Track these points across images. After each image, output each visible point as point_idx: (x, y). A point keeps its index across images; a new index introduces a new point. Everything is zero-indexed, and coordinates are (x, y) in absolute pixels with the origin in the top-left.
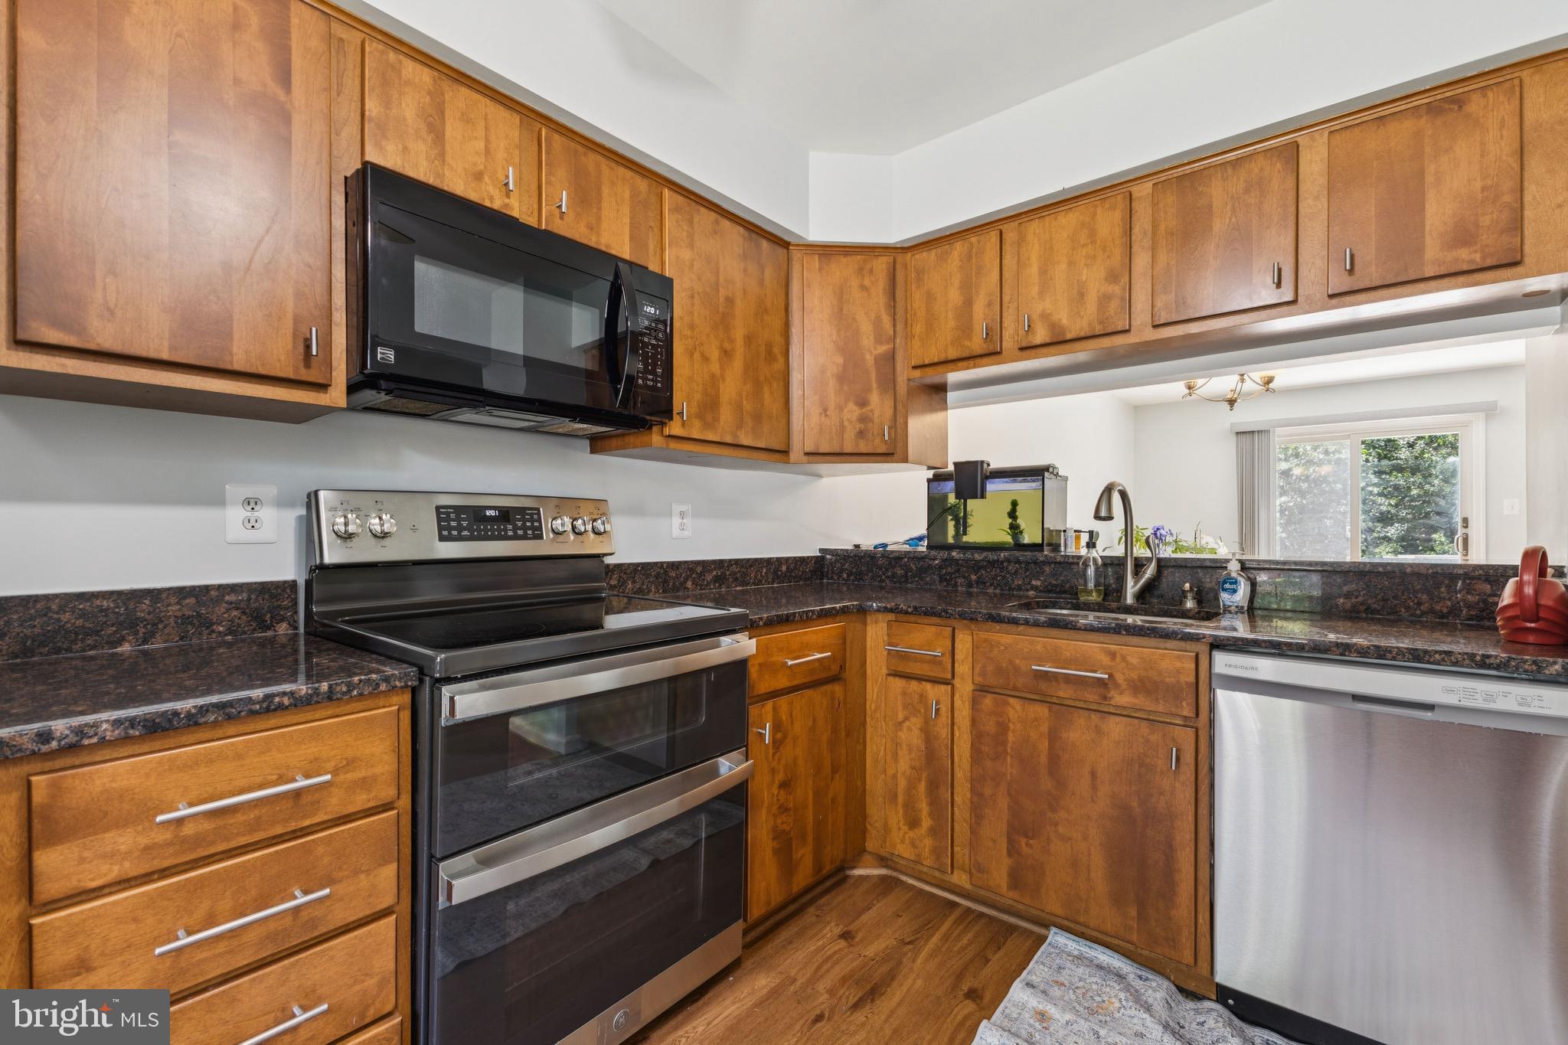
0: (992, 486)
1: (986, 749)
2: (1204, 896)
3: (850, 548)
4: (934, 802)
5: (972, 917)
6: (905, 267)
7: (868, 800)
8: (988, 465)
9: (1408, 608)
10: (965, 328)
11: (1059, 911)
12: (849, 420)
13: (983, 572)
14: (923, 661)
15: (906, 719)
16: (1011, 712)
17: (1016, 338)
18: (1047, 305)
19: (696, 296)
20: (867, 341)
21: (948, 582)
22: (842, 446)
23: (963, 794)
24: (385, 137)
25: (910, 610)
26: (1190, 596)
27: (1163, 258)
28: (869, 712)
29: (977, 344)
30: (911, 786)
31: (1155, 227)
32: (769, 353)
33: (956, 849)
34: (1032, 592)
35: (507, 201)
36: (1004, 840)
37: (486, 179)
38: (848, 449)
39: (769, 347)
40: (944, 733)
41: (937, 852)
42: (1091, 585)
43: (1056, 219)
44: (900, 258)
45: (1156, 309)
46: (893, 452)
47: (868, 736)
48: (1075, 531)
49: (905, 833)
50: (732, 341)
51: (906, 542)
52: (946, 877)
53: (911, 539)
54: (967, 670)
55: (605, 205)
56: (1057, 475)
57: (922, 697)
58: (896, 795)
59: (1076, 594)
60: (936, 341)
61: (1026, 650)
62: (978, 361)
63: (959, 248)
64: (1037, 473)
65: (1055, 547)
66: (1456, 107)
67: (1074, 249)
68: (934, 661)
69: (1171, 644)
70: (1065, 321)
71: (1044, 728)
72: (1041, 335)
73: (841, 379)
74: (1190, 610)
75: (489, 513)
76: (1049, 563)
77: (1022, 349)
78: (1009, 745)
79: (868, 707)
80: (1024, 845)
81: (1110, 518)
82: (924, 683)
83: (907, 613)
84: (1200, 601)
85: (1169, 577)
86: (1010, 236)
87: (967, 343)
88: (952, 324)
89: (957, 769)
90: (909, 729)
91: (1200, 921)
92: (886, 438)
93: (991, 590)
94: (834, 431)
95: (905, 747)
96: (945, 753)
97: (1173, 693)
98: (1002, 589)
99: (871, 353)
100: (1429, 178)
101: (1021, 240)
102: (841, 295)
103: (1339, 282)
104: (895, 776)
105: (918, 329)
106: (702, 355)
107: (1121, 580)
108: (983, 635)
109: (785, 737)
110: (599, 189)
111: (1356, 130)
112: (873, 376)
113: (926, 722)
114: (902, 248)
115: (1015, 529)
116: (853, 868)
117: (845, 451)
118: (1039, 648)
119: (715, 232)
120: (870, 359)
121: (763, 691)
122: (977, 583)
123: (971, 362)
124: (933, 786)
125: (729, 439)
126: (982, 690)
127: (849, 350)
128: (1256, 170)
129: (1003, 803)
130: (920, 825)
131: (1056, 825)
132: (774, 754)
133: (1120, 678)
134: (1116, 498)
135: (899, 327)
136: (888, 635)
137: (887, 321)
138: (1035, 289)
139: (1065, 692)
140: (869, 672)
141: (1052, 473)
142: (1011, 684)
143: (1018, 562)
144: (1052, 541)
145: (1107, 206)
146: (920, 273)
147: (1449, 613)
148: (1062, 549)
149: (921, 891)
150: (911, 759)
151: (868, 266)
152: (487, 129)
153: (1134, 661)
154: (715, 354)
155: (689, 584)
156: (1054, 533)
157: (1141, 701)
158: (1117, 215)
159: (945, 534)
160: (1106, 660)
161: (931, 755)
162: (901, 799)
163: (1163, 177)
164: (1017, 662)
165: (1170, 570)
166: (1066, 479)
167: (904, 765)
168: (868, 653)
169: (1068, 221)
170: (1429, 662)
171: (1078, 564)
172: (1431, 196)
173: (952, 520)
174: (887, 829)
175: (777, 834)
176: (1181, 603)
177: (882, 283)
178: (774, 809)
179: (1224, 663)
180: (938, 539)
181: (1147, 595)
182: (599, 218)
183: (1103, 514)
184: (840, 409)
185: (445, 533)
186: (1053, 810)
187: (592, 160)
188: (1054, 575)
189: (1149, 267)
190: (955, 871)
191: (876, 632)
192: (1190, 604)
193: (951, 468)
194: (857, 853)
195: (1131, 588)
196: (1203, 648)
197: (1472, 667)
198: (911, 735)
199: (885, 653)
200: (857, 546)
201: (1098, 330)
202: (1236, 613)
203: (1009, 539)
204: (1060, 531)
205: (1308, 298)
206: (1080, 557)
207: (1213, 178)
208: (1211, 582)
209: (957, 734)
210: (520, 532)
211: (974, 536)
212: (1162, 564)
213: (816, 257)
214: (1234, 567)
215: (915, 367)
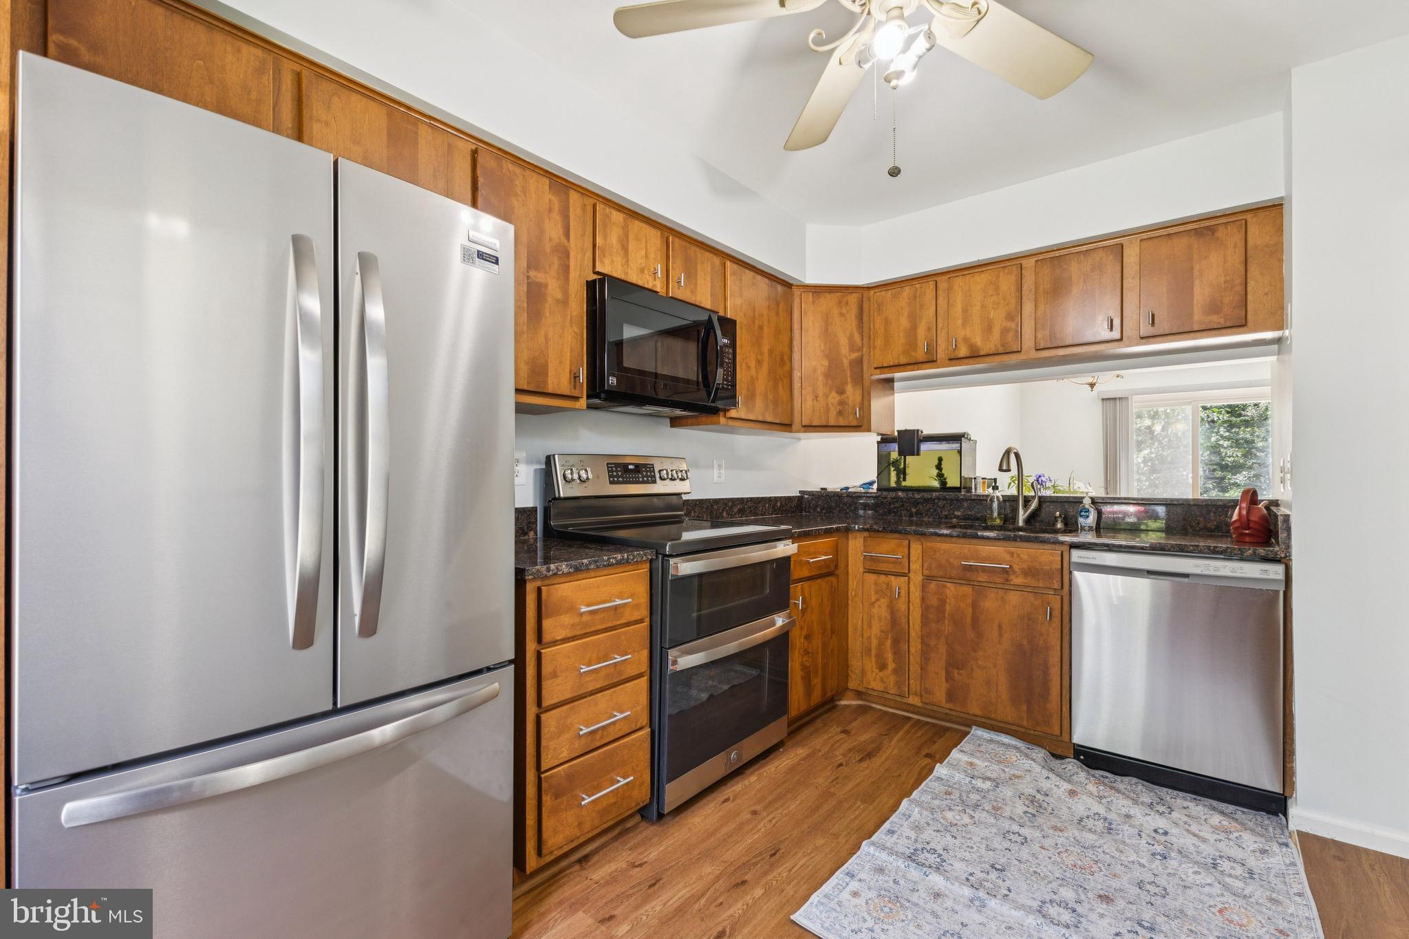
0: (924, 447)
1: (931, 616)
2: (1066, 696)
3: (819, 490)
4: (897, 652)
5: (921, 724)
6: (869, 299)
7: (850, 655)
8: (922, 432)
9: (1192, 527)
10: (912, 344)
11: (978, 712)
12: (832, 403)
13: (921, 506)
14: (888, 562)
15: (878, 600)
16: (948, 591)
17: (947, 352)
18: (968, 332)
19: (744, 328)
20: (844, 350)
21: (895, 513)
22: (827, 421)
23: (915, 647)
24: (604, 256)
25: (880, 529)
26: (1059, 520)
27: (1041, 308)
28: (850, 598)
29: (920, 355)
30: (881, 644)
31: (1037, 288)
32: (782, 359)
33: (911, 682)
34: (955, 520)
35: (654, 283)
36: (944, 672)
37: (646, 272)
38: (832, 422)
39: (782, 355)
40: (903, 608)
41: (899, 685)
42: (995, 514)
43: (973, 277)
44: (866, 293)
45: (1037, 340)
46: (861, 426)
47: (850, 612)
48: (983, 479)
49: (877, 674)
50: (762, 354)
51: (862, 486)
52: (905, 700)
53: (864, 484)
54: (918, 567)
55: (699, 277)
56: (970, 440)
57: (888, 585)
58: (870, 650)
59: (985, 520)
60: (892, 351)
61: (957, 553)
62: (920, 365)
63: (907, 291)
64: (957, 438)
65: (969, 489)
66: (1211, 233)
67: (985, 297)
68: (896, 562)
69: (1046, 546)
70: (979, 343)
71: (969, 601)
72: (963, 352)
73: (827, 376)
74: (1060, 529)
75: (631, 467)
76: (967, 500)
77: (950, 359)
78: (947, 613)
79: (849, 594)
80: (956, 674)
81: (1009, 470)
82: (889, 576)
83: (878, 531)
84: (1066, 524)
85: (1046, 508)
86: (943, 285)
87: (913, 354)
88: (903, 340)
89: (911, 631)
90: (880, 607)
91: (1064, 709)
92: (858, 416)
93: (926, 519)
94: (822, 411)
95: (876, 618)
96: (904, 620)
97: (1049, 575)
98: (934, 518)
99: (847, 359)
100: (1196, 273)
101: (950, 289)
102: (827, 319)
103: (1146, 329)
104: (869, 638)
105: (879, 342)
106: (747, 364)
107: (1015, 511)
108: (929, 544)
109: (807, 608)
110: (696, 267)
111: (1156, 240)
112: (848, 374)
113: (891, 601)
114: (867, 288)
115: (940, 476)
116: (840, 700)
117: (830, 424)
118: (966, 551)
119: (753, 284)
120: (846, 362)
121: (796, 578)
122: (916, 514)
123: (916, 366)
124: (896, 642)
125: (760, 419)
126: (928, 578)
127: (832, 357)
128: (1098, 259)
129: (943, 650)
130: (887, 668)
131: (977, 660)
132: (802, 617)
133: (1016, 567)
134: (1013, 458)
135: (865, 340)
136: (864, 546)
137: (857, 337)
138: (960, 322)
139: (982, 577)
140: (850, 571)
141: (967, 438)
142: (948, 574)
143: (945, 499)
144: (966, 485)
145: (1006, 271)
146: (880, 306)
147: (1215, 529)
148: (973, 491)
149: (886, 713)
150: (881, 626)
151: (845, 300)
152: (646, 242)
153: (1025, 557)
154: (753, 363)
155: (725, 514)
156: (968, 480)
157: (1029, 581)
158: (1013, 278)
159: (889, 481)
160: (1008, 557)
161: (894, 622)
162: (873, 652)
163: (1041, 257)
164: (952, 560)
165: (1047, 504)
166: (975, 442)
167: (876, 630)
168: (850, 559)
169: (982, 279)
170: (1188, 552)
171: (986, 500)
172: (1197, 283)
173: (894, 470)
174: (863, 672)
175: (804, 668)
176: (1054, 525)
177: (854, 310)
178: (802, 651)
179: (1077, 556)
180: (885, 484)
181: (1032, 521)
182: (696, 284)
183: (1004, 467)
184: (826, 396)
185: (612, 479)
186: (975, 651)
187: (694, 250)
188: (969, 508)
189: (1034, 311)
190: (910, 696)
191: (856, 546)
192: (1059, 525)
193: (896, 434)
194: (842, 691)
195: (1022, 516)
196: (1066, 548)
197: (1209, 554)
198: (881, 610)
199: (862, 558)
200: (824, 489)
201: (1001, 350)
202: (1089, 531)
203: (936, 484)
204: (972, 478)
205: (1128, 338)
206: (988, 496)
207: (1072, 261)
208: (1073, 511)
209: (911, 608)
210: (645, 479)
211: (910, 482)
212: (1042, 500)
213: (811, 294)
214: (1087, 502)
215: (876, 368)
